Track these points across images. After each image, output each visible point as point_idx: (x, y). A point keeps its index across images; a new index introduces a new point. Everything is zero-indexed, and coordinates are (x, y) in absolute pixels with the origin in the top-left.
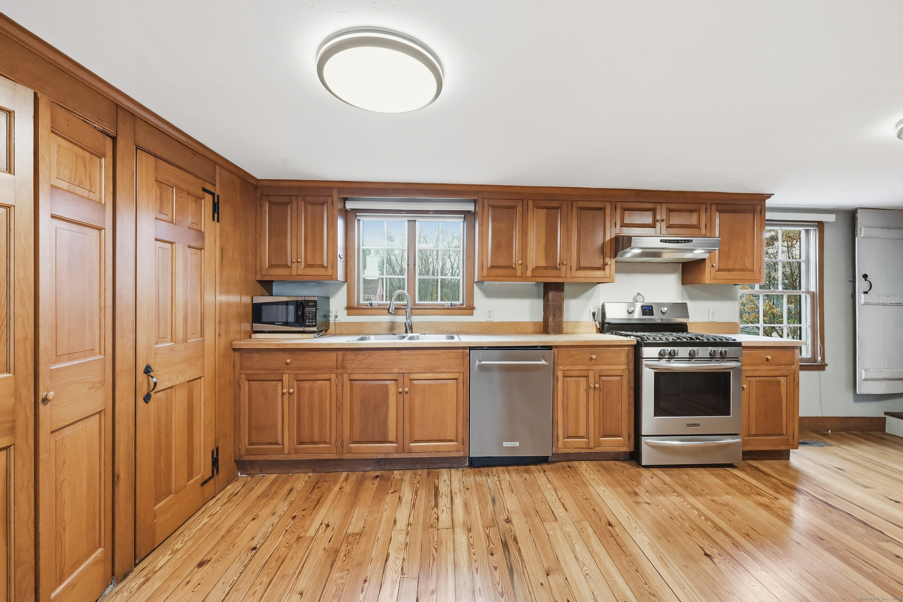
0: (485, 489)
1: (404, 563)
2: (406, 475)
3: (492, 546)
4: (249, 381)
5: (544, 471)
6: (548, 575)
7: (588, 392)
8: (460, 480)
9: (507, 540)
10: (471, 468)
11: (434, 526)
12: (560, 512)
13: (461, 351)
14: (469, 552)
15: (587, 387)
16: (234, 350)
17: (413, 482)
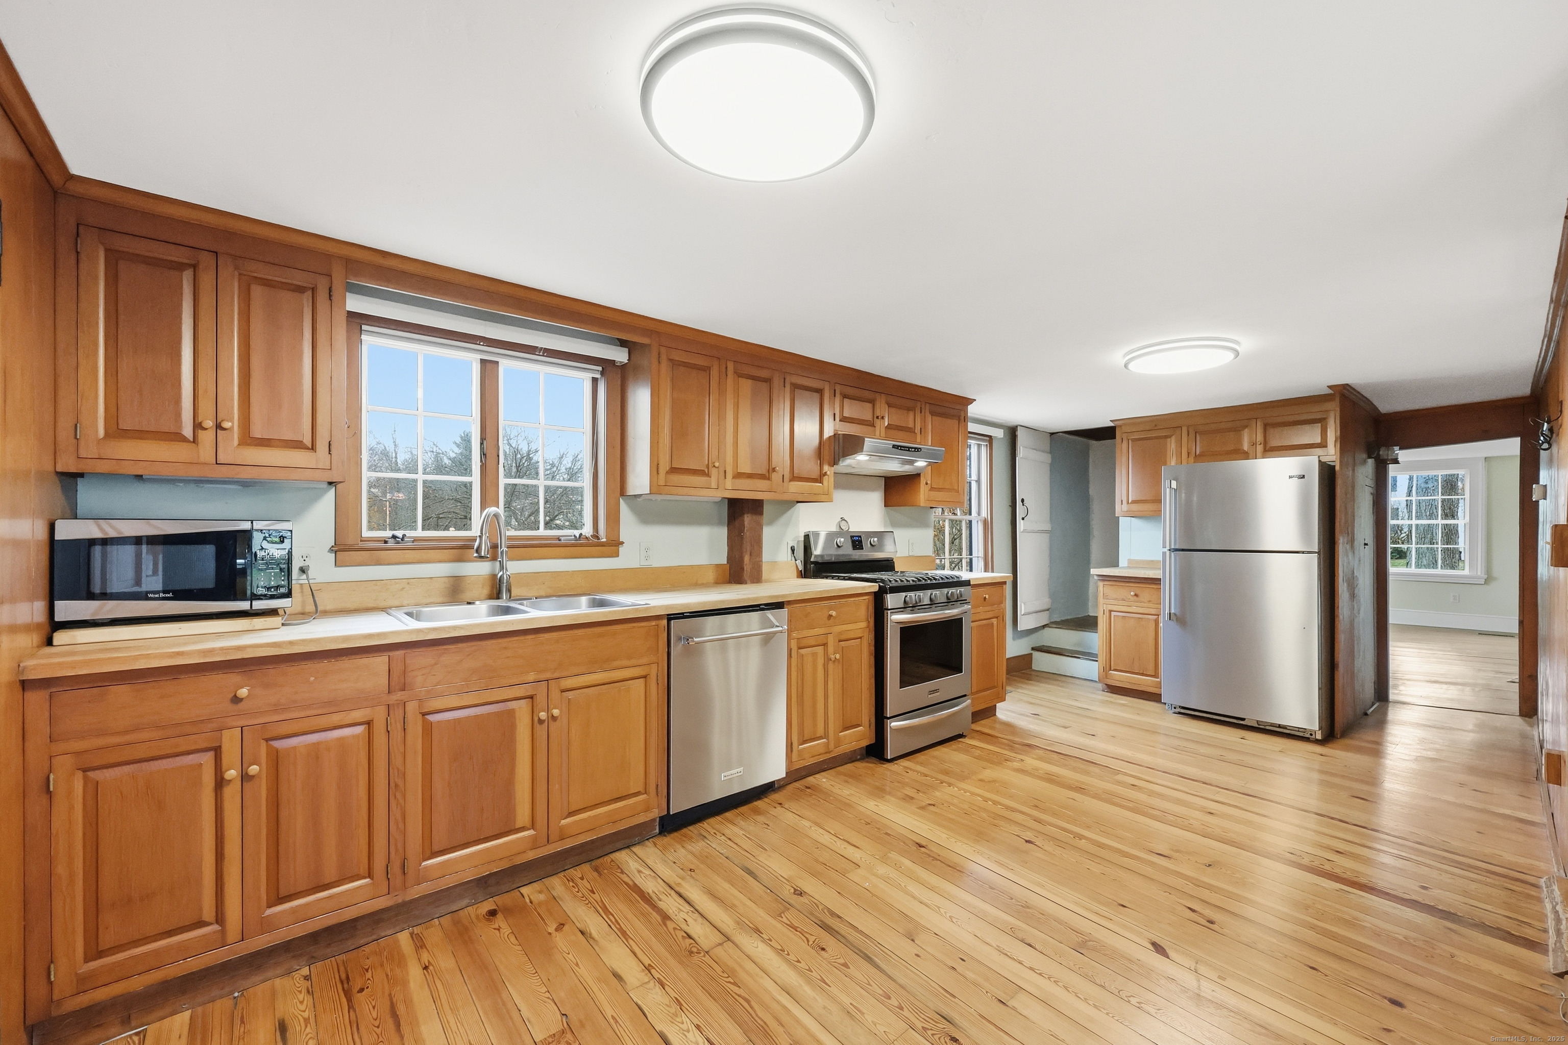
0: (720, 860)
1: (704, 1033)
2: (553, 888)
3: (812, 939)
4: (85, 770)
5: (780, 804)
6: (913, 940)
7: (826, 666)
8: (665, 861)
9: (822, 919)
10: (665, 836)
11: (695, 950)
12: (850, 852)
13: (654, 623)
14: (788, 962)
15: (826, 659)
16: (25, 685)
17: (580, 894)
